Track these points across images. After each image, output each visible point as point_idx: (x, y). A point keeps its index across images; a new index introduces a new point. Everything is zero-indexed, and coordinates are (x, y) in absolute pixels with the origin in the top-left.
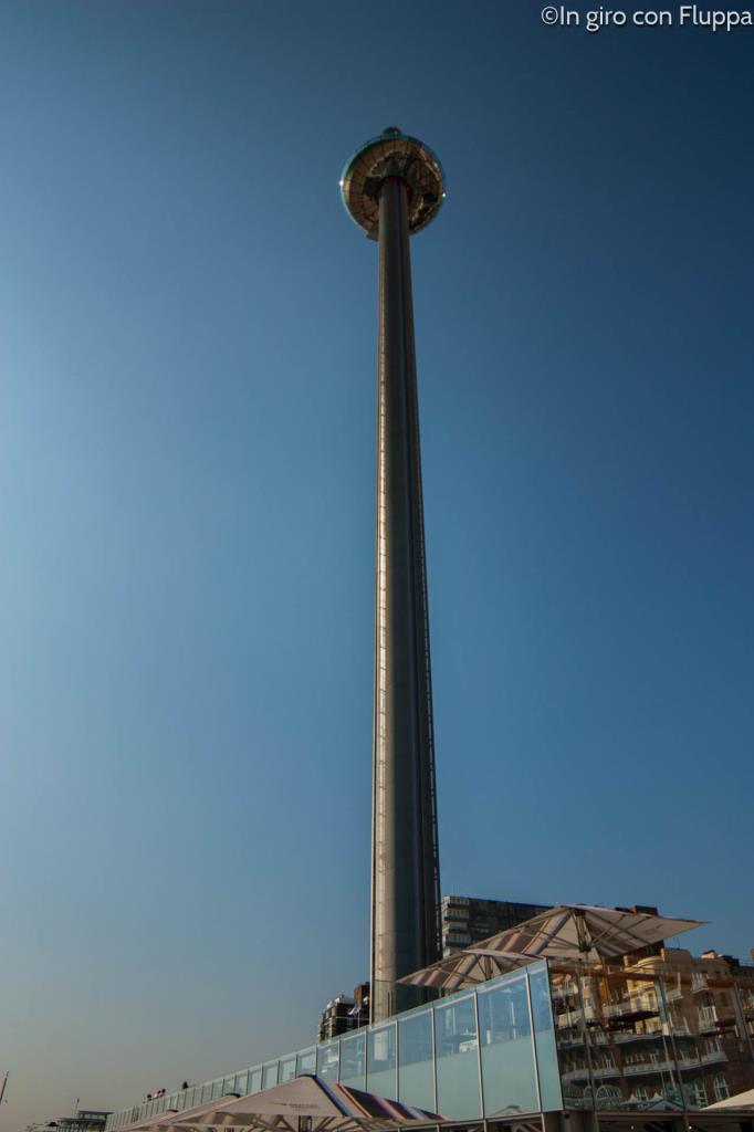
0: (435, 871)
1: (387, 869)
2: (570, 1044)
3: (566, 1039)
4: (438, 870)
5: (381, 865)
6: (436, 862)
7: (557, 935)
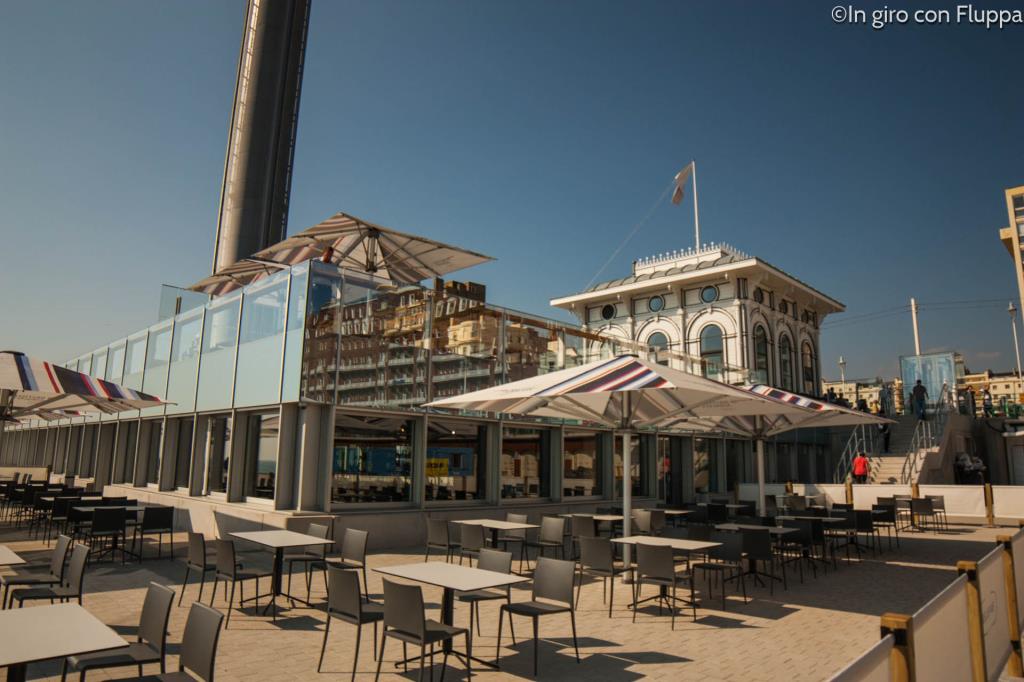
0: (284, 216)
1: (235, 207)
2: (403, 381)
3: (399, 377)
4: (287, 215)
5: (229, 203)
6: (286, 209)
7: (350, 255)
